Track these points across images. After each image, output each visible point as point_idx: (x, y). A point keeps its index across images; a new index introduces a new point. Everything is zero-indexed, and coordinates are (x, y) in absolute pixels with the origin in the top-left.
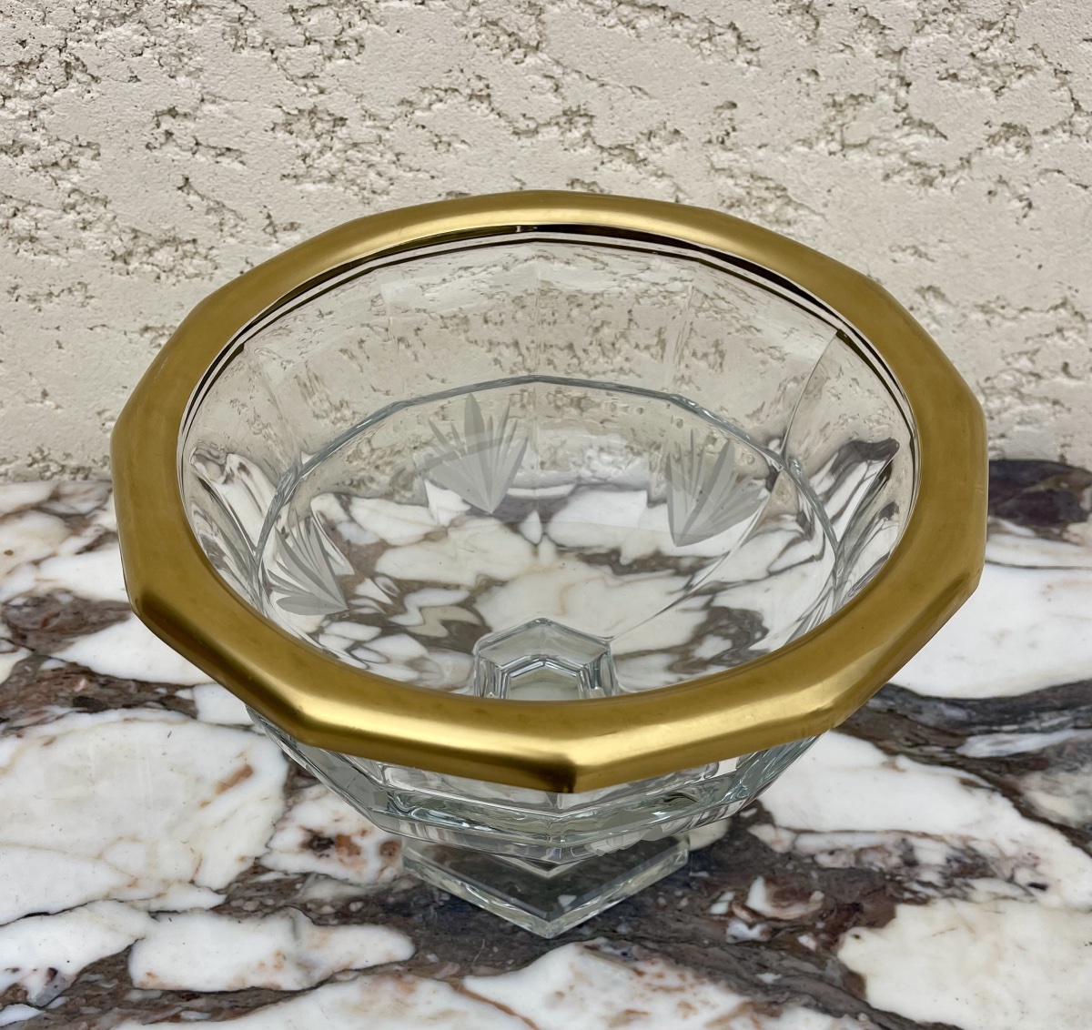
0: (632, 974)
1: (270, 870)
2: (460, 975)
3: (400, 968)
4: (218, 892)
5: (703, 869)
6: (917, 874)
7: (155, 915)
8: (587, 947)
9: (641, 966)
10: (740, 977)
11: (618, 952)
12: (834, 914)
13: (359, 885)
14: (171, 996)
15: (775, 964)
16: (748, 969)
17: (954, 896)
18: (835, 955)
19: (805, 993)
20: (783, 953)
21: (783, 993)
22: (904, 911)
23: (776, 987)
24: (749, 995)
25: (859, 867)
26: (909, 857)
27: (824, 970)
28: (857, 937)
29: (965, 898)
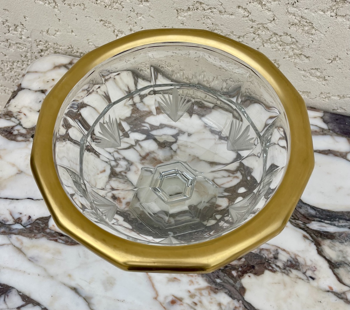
6: (276, 262)
10: (210, 278)
12: (246, 267)
14: (57, 234)
15: (222, 277)
16: (214, 276)
17: (284, 273)
18: (241, 280)
19: (227, 289)
20: (226, 275)
21: (221, 287)
22: (267, 272)
23: (219, 284)
24: (211, 284)
25: (259, 254)
26: (276, 256)
27: (235, 283)
28: (249, 276)
29: (288, 275)
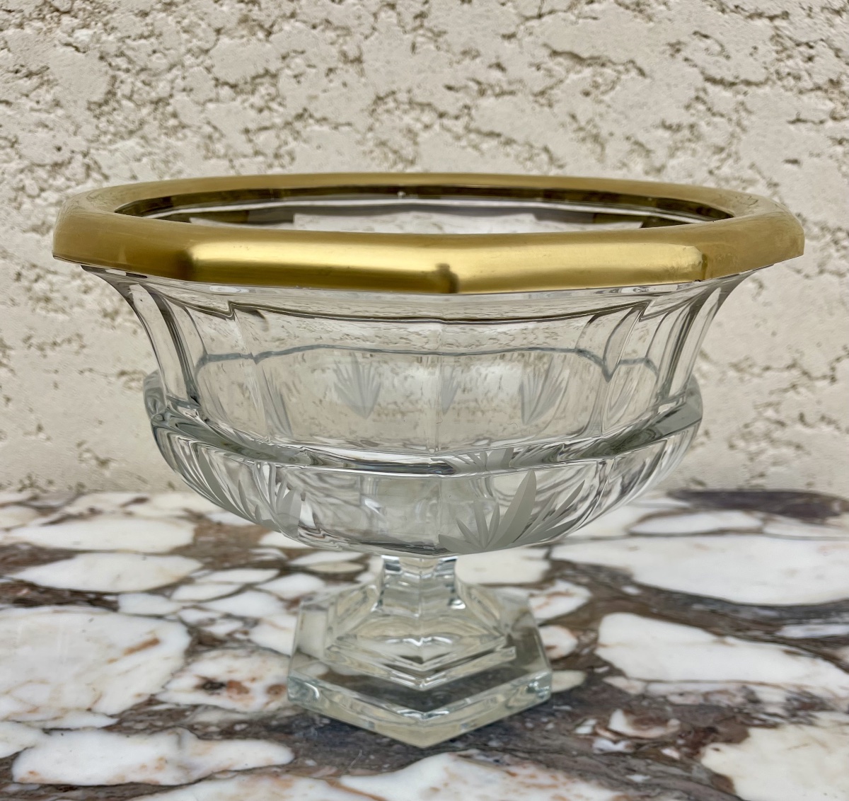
0: (506, 775)
1: (162, 703)
2: (338, 775)
3: (279, 770)
4: (112, 716)
5: (566, 704)
6: (762, 708)
7: (48, 731)
8: (461, 756)
9: (513, 769)
10: (609, 777)
11: (491, 760)
12: (692, 734)
13: (245, 713)
14: (49, 788)
15: (643, 769)
16: (617, 772)
17: (801, 723)
18: (699, 762)
19: (675, 789)
20: (649, 761)
21: (654, 790)
22: (755, 733)
23: (646, 785)
24: (621, 790)
25: (707, 703)
26: (751, 697)
27: (690, 772)
28: (717, 750)
29: (811, 724)
